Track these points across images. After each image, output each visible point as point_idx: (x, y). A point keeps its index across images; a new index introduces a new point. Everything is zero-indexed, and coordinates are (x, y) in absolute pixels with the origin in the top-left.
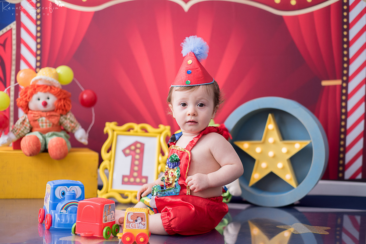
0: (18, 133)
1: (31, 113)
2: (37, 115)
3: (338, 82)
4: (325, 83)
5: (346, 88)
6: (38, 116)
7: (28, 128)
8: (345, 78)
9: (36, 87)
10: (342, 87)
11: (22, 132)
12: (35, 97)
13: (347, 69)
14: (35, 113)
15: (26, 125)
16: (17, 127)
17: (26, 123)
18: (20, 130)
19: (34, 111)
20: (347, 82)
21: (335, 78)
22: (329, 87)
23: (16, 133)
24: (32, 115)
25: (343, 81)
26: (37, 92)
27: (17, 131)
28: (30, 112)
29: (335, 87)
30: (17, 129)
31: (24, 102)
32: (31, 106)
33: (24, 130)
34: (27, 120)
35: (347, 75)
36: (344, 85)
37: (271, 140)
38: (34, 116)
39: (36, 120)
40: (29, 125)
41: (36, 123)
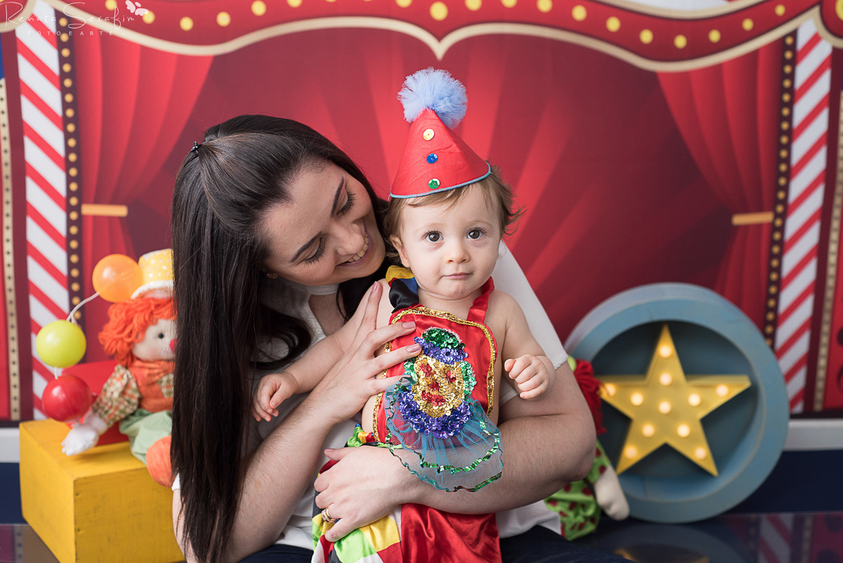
0: (113, 416)
1: (141, 367)
2: (156, 371)
3: (765, 218)
4: (739, 220)
5: (782, 229)
6: (158, 374)
7: (135, 401)
8: (780, 209)
9: (153, 307)
10: (773, 228)
11: (122, 412)
12: (152, 331)
13: (786, 189)
14: (152, 365)
15: (131, 396)
16: (110, 404)
17: (129, 392)
18: (117, 408)
19: (147, 361)
20: (784, 216)
21: (759, 209)
22: (746, 228)
23: (106, 416)
24: (146, 372)
25: (777, 216)
26: (157, 320)
27: (111, 411)
28: (137, 363)
29: (758, 227)
30: (111, 407)
31: (125, 345)
32: (142, 350)
33: (126, 407)
34: (134, 385)
35: (784, 202)
36: (778, 222)
37: (665, 379)
38: (149, 375)
39: (153, 383)
40: (137, 395)
41: (156, 388)
